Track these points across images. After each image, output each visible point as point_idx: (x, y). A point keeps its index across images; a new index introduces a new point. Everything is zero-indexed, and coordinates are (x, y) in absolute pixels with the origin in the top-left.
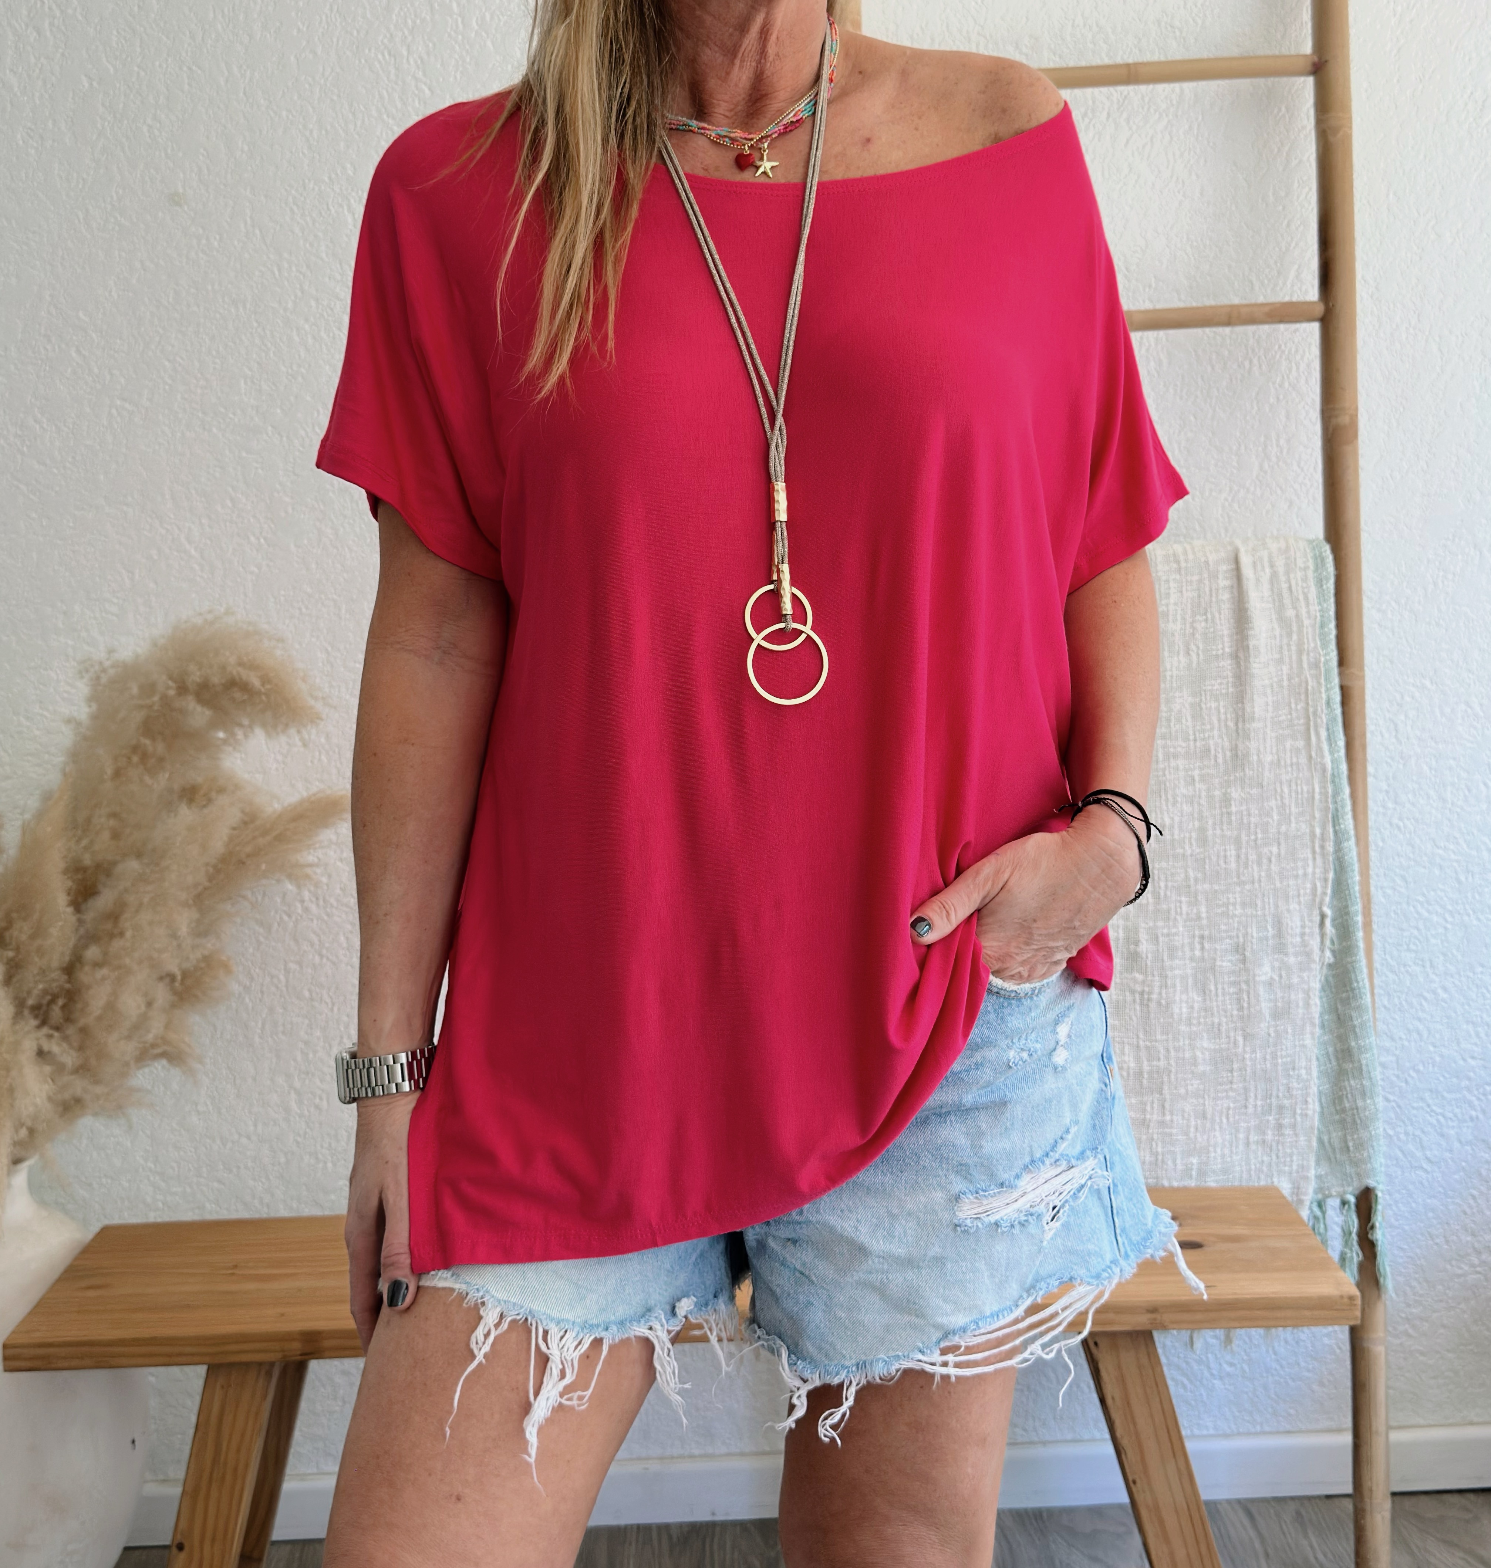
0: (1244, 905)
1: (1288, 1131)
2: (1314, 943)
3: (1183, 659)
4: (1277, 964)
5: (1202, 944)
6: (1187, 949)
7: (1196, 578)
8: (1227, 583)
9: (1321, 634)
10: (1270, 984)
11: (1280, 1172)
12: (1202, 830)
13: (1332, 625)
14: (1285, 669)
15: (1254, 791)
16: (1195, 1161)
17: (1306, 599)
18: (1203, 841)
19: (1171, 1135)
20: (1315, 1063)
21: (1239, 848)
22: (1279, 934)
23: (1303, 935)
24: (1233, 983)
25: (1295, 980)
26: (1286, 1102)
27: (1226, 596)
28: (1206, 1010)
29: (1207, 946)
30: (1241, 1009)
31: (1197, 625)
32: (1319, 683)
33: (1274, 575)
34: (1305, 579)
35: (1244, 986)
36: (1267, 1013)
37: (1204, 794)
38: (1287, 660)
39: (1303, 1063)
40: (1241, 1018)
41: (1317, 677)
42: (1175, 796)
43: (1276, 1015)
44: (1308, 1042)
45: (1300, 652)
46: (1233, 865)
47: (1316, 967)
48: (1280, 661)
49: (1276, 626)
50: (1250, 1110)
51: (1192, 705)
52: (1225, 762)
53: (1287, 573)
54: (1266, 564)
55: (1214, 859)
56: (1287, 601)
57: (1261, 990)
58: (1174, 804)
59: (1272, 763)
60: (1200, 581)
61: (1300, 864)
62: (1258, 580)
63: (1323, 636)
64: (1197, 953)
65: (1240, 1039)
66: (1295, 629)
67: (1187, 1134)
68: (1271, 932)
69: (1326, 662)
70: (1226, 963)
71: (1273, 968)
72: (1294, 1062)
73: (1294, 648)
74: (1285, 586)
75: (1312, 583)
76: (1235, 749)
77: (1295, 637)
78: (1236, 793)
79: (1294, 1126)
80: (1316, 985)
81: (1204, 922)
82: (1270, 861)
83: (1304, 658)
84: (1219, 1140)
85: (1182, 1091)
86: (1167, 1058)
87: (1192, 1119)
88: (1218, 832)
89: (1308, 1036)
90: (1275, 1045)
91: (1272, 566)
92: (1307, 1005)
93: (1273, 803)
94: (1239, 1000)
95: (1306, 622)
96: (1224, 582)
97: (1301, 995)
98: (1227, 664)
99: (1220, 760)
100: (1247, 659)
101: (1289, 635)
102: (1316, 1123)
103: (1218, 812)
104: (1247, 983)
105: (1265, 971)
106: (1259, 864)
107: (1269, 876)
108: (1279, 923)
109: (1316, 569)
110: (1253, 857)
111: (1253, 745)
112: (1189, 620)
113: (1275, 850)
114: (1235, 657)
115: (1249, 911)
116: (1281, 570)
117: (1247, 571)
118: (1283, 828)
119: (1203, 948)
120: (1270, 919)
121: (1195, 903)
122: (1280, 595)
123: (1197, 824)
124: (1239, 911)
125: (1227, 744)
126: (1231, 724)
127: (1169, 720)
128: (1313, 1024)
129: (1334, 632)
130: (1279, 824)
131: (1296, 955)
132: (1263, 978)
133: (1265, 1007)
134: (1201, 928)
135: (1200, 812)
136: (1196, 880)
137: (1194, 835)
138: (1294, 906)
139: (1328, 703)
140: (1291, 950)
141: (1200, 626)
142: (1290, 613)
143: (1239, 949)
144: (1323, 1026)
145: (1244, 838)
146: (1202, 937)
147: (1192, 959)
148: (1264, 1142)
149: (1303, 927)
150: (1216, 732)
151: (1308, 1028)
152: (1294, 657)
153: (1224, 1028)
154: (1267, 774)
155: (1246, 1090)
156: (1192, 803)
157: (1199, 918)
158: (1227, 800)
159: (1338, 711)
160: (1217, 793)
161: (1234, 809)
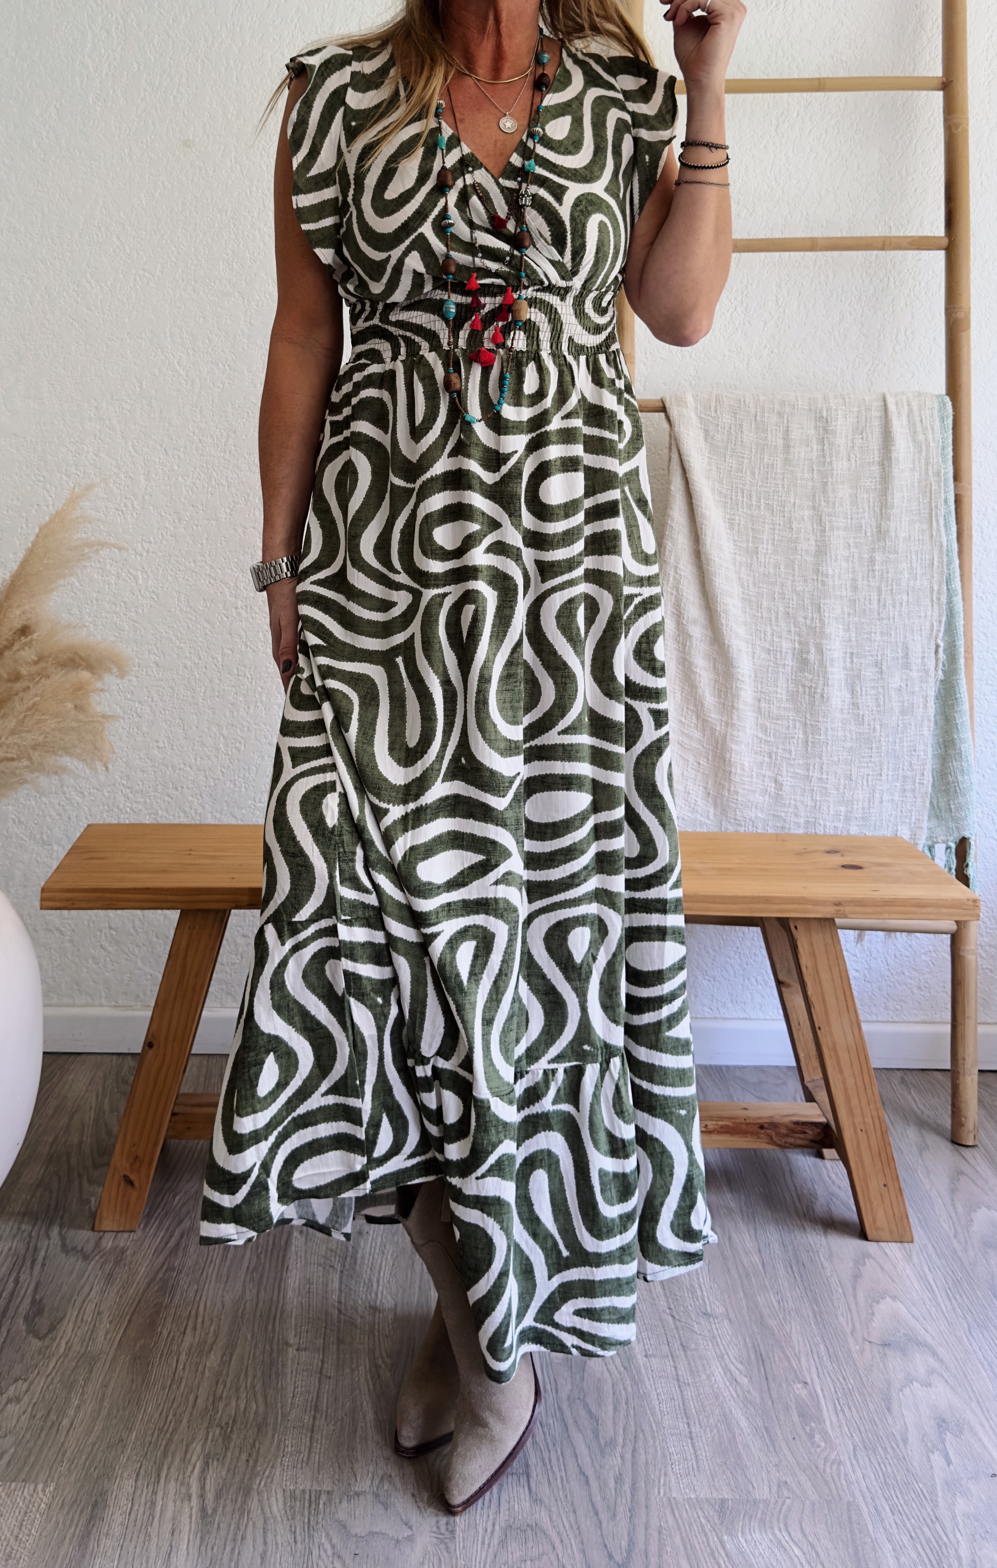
0: (882, 634)
1: (909, 794)
2: (931, 664)
3: (845, 463)
4: (904, 677)
5: (851, 658)
6: (841, 661)
7: (856, 409)
8: (878, 414)
9: (942, 454)
10: (900, 690)
11: (903, 823)
12: (854, 580)
13: (950, 448)
14: (917, 475)
15: (891, 556)
16: (843, 809)
17: (933, 429)
18: (855, 588)
19: (826, 788)
20: (930, 749)
21: (880, 594)
22: (906, 656)
23: (923, 657)
24: (873, 687)
25: (917, 689)
26: (909, 774)
27: (877, 423)
28: (853, 704)
29: (855, 660)
30: (878, 706)
31: (856, 441)
32: (940, 486)
33: (910, 411)
34: (932, 416)
35: (881, 690)
36: (897, 710)
37: (856, 555)
38: (918, 469)
39: (922, 747)
40: (879, 712)
41: (939, 482)
42: (836, 556)
43: (903, 712)
44: (926, 733)
45: (927, 464)
46: (875, 606)
47: (932, 680)
48: (913, 469)
49: (911, 445)
50: (884, 777)
51: (851, 495)
52: (872, 536)
53: (920, 411)
54: (905, 404)
55: (862, 600)
56: (919, 428)
57: (893, 693)
58: (836, 561)
59: (905, 538)
60: (859, 412)
61: (922, 608)
62: (899, 413)
63: (943, 455)
64: (848, 665)
65: (878, 727)
66: (924, 448)
67: (838, 789)
68: (900, 655)
69: (945, 473)
70: (869, 673)
71: (902, 680)
72: (915, 746)
73: (923, 461)
74: (918, 419)
75: (937, 419)
76: (879, 527)
77: (924, 454)
78: (879, 557)
79: (914, 791)
80: (932, 693)
81: (854, 643)
82: (901, 604)
83: (930, 468)
84: (861, 797)
85: (836, 759)
86: (826, 735)
87: (842, 780)
88: (866, 582)
89: (925, 728)
90: (902, 733)
91: (909, 405)
92: (925, 707)
93: (904, 565)
94: (877, 699)
95: (932, 445)
96: (876, 413)
97: (921, 700)
98: (876, 468)
99: (869, 534)
100: (890, 466)
101: (920, 452)
102: (930, 790)
103: (865, 569)
104: (883, 687)
105: (895, 680)
106: (894, 606)
107: (900, 615)
108: (906, 648)
109: (940, 411)
110: (889, 601)
111: (892, 525)
112: (850, 437)
113: (905, 598)
114: (882, 464)
115: (885, 638)
116: (915, 408)
117: (892, 407)
118: (912, 583)
119: (852, 662)
120: (900, 645)
121: (848, 630)
122: (914, 425)
123: (851, 576)
124: (878, 638)
125: (874, 524)
126: (877, 510)
127: (834, 504)
128: (929, 720)
129: (951, 454)
130: (909, 580)
131: (918, 671)
132: (894, 686)
133: (896, 706)
134: (851, 647)
135: (853, 568)
136: (849, 614)
137: (849, 583)
138: (917, 637)
139: (946, 501)
140: (914, 667)
141: (858, 442)
142: (921, 437)
143: (878, 664)
144: (936, 723)
145: (884, 588)
146: (852, 654)
147: (844, 668)
148: (892, 800)
149: (923, 652)
150: (866, 515)
151: (926, 723)
152: (923, 467)
153: (866, 719)
154: (901, 545)
155: (881, 763)
156: (848, 561)
157: (850, 641)
158: (872, 561)
159: (953, 507)
160: (866, 556)
161: (877, 567)
